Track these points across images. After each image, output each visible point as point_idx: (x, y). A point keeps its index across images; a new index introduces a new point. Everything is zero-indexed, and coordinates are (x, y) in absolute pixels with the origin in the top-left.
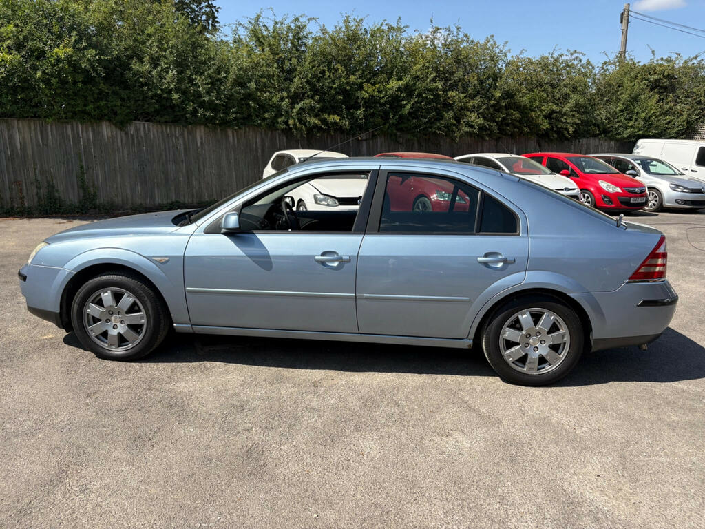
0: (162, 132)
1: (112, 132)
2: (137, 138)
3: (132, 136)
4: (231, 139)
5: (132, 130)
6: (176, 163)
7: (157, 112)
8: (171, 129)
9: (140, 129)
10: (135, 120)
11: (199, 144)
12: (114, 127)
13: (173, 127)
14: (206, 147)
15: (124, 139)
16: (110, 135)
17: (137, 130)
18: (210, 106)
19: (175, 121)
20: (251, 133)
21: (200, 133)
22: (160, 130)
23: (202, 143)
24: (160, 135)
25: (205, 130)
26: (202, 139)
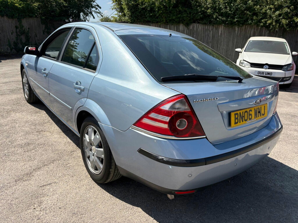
0: (204, 28)
1: (183, 28)
2: (193, 31)
3: (191, 30)
4: (237, 32)
5: (191, 27)
6: (207, 43)
7: (202, 19)
8: (208, 27)
9: (194, 27)
10: (193, 23)
11: (220, 34)
12: (184, 26)
13: (209, 26)
14: (223, 36)
15: (188, 31)
16: (182, 29)
17: (193, 27)
19: (210, 22)
21: (221, 29)
22: (203, 27)
23: (221, 34)
24: (203, 29)
25: (224, 28)
26: (221, 32)
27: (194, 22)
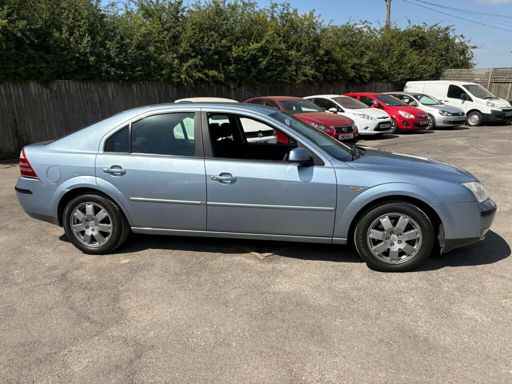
0: (80, 88)
1: (38, 89)
2: (60, 93)
3: (56, 92)
4: (135, 91)
5: (55, 87)
6: (93, 113)
7: (76, 72)
8: (87, 86)
9: (61, 86)
10: (57, 79)
11: (111, 97)
12: (39, 85)
13: (89, 84)
14: (116, 99)
15: (49, 95)
16: (37, 92)
17: (59, 87)
18: (120, 66)
19: (91, 79)
20: (150, 86)
21: (111, 88)
22: (79, 86)
23: (113, 96)
24: (79, 91)
25: (114, 85)
26: (112, 92)
27: (59, 77)
